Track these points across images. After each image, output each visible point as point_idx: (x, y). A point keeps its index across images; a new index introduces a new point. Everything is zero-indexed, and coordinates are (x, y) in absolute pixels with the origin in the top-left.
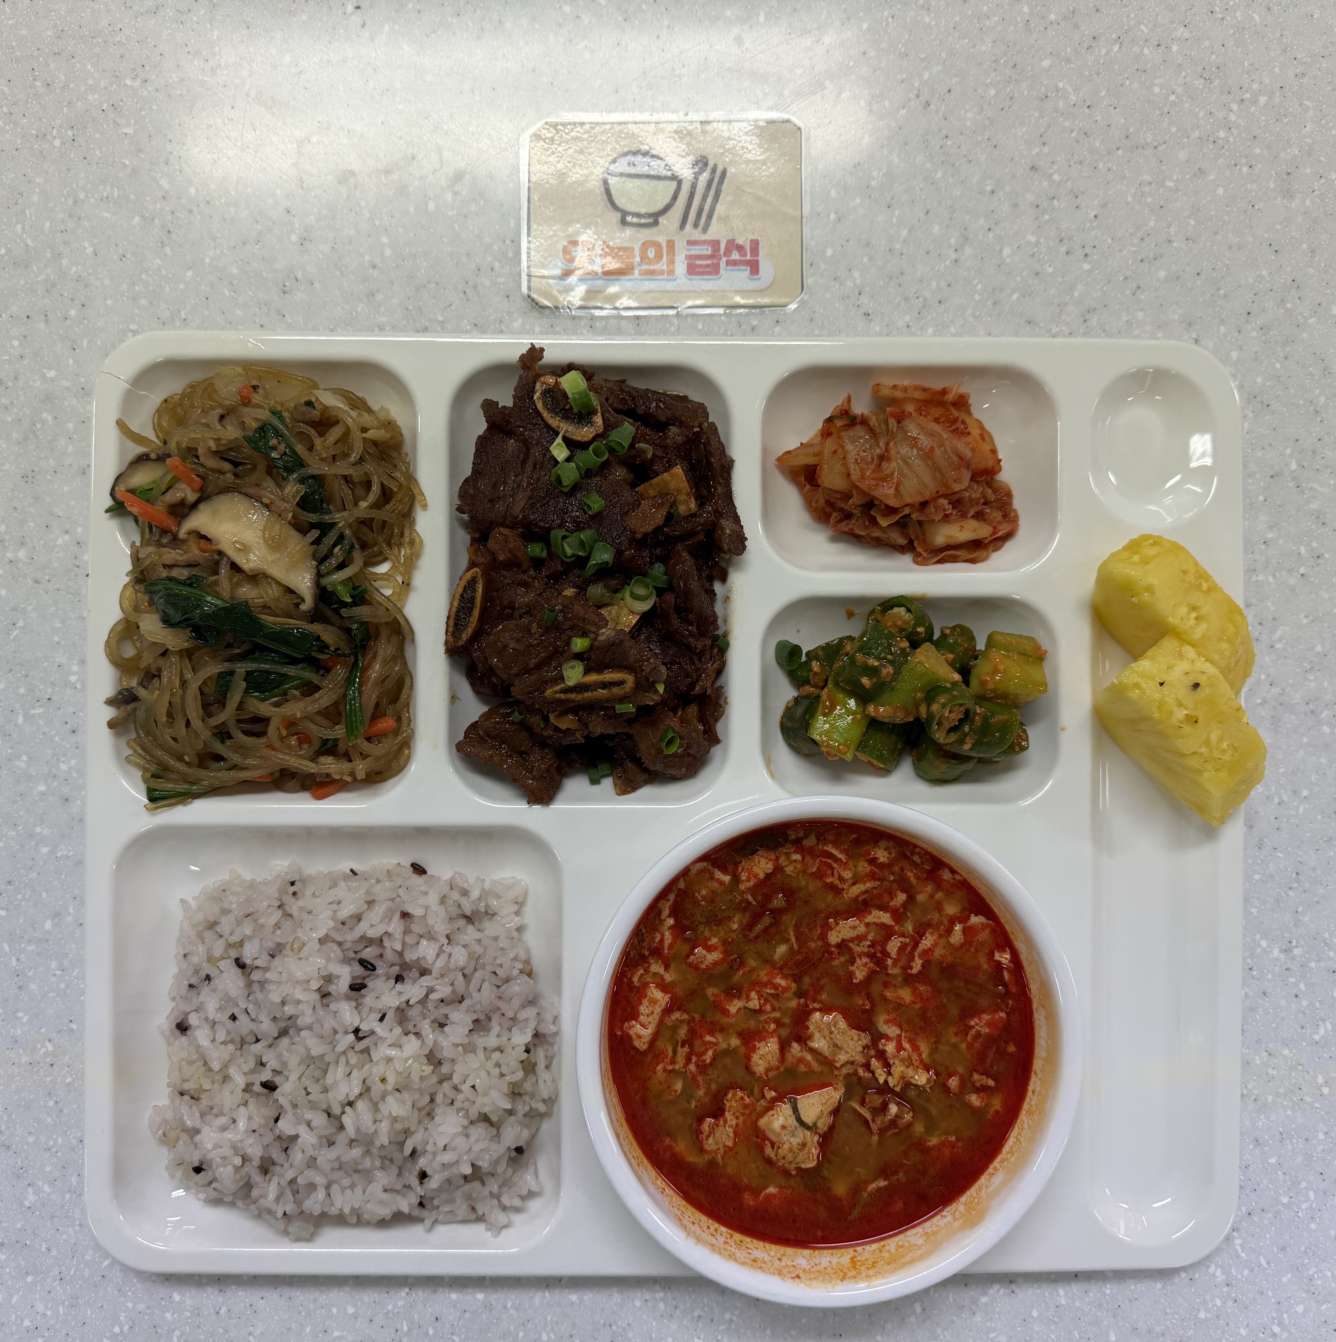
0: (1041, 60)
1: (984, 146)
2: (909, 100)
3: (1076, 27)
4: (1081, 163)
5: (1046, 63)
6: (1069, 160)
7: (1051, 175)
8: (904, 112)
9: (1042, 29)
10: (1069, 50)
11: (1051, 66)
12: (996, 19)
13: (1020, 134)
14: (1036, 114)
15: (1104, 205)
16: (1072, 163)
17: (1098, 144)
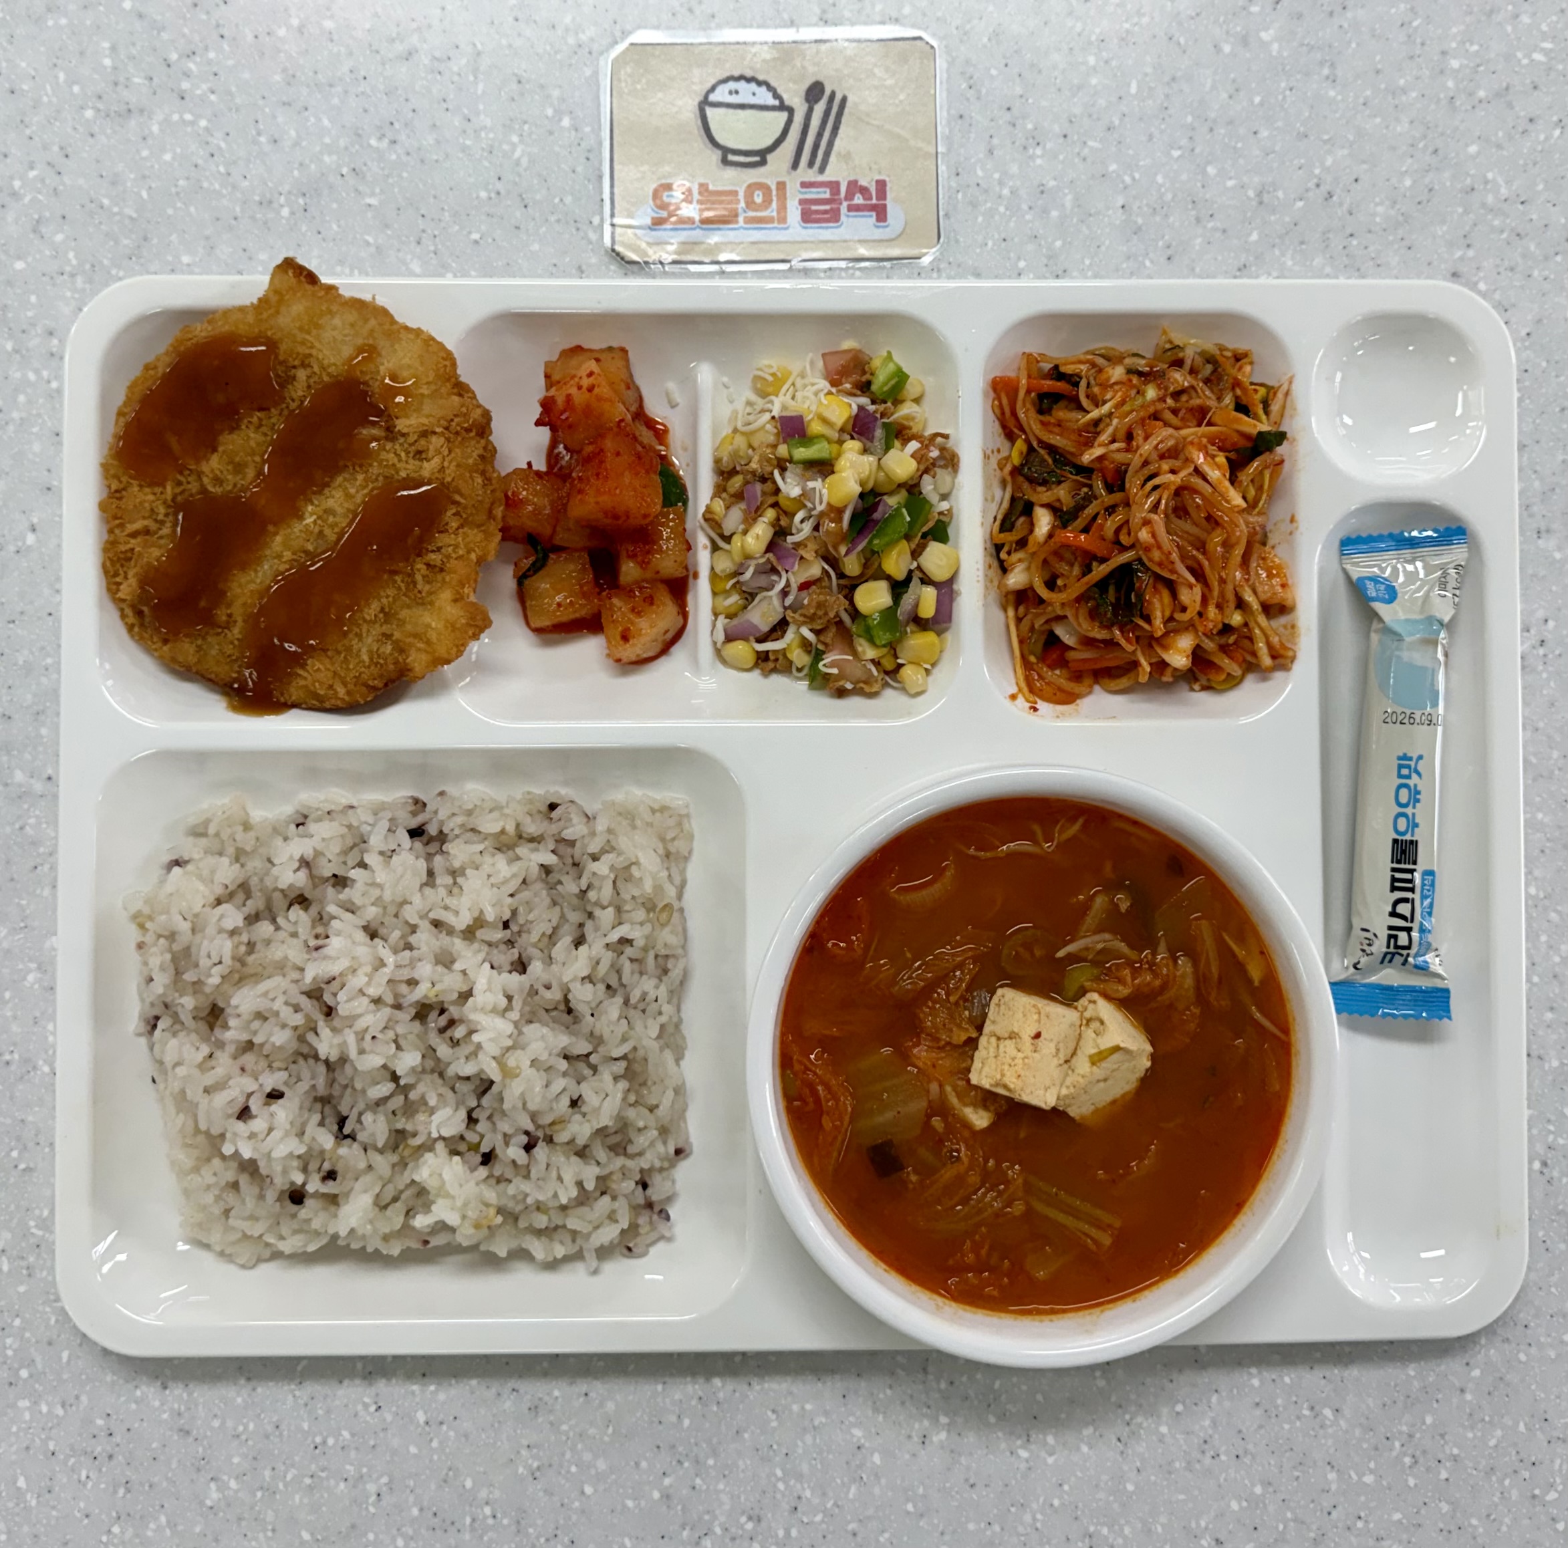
0: (1467, 145)
1: (1396, 246)
2: (1307, 190)
3: (1510, 105)
4: (1512, 269)
5: (1473, 149)
6: (1497, 266)
7: (1476, 284)
8: (1300, 204)
9: (1469, 107)
10: (1500, 134)
11: (1479, 153)
12: (1414, 94)
13: (1440, 233)
14: (1460, 210)
15: (1539, 321)
16: (1501, 270)
17: (1532, 248)
